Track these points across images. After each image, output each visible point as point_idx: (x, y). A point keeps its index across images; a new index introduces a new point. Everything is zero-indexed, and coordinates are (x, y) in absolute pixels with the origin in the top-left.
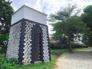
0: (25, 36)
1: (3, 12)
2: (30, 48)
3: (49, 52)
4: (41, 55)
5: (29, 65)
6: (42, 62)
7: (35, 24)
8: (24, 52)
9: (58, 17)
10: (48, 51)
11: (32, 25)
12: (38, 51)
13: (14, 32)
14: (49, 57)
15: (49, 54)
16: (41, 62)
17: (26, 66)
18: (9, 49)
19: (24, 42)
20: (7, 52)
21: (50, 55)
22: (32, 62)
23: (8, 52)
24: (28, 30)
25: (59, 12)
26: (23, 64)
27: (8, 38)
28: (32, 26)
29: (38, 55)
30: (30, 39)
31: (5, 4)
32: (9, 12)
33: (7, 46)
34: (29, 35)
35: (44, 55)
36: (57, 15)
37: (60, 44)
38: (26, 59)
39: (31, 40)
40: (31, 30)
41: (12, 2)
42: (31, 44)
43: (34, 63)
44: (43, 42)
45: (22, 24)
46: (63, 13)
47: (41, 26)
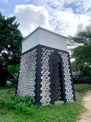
0: (42, 68)
1: (10, 38)
2: (49, 84)
3: (73, 89)
4: (62, 93)
5: (48, 106)
6: (65, 102)
7: (52, 51)
8: (41, 89)
9: (79, 39)
10: (72, 87)
11: (49, 52)
12: (58, 87)
13: (26, 63)
14: (73, 95)
15: (72, 91)
16: (63, 102)
17: (45, 107)
18: (20, 83)
19: (42, 75)
20: (18, 87)
21: (73, 93)
22: (52, 102)
23: (20, 88)
24: (45, 60)
25: (81, 33)
26: (41, 105)
27: (19, 69)
28: (50, 54)
29: (58, 93)
30: (47, 71)
31: (12, 28)
32: (17, 36)
33: (18, 80)
34: (47, 66)
35: (66, 93)
36: (77, 37)
37: (81, 77)
38: (44, 98)
39: (49, 73)
40: (49, 58)
41: (19, 24)
42: (49, 78)
43: (54, 104)
44: (64, 74)
45: (37, 51)
46: (85, 33)
47: (60, 53)
